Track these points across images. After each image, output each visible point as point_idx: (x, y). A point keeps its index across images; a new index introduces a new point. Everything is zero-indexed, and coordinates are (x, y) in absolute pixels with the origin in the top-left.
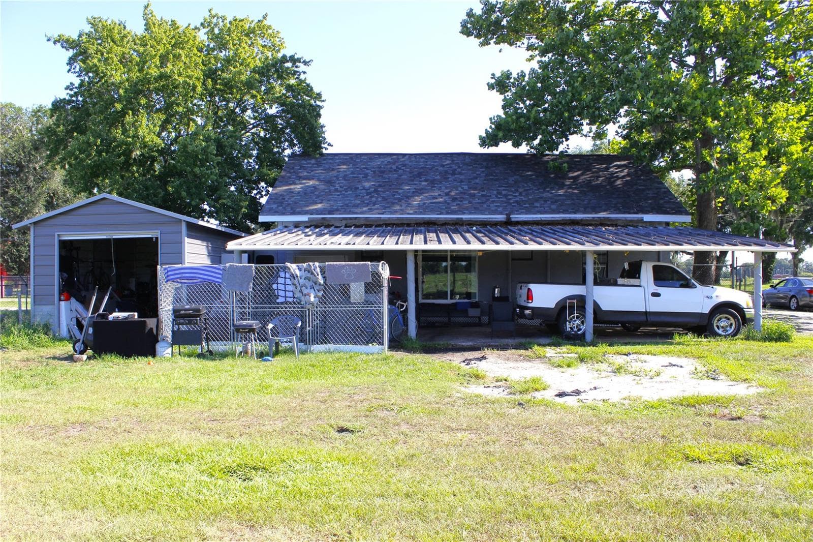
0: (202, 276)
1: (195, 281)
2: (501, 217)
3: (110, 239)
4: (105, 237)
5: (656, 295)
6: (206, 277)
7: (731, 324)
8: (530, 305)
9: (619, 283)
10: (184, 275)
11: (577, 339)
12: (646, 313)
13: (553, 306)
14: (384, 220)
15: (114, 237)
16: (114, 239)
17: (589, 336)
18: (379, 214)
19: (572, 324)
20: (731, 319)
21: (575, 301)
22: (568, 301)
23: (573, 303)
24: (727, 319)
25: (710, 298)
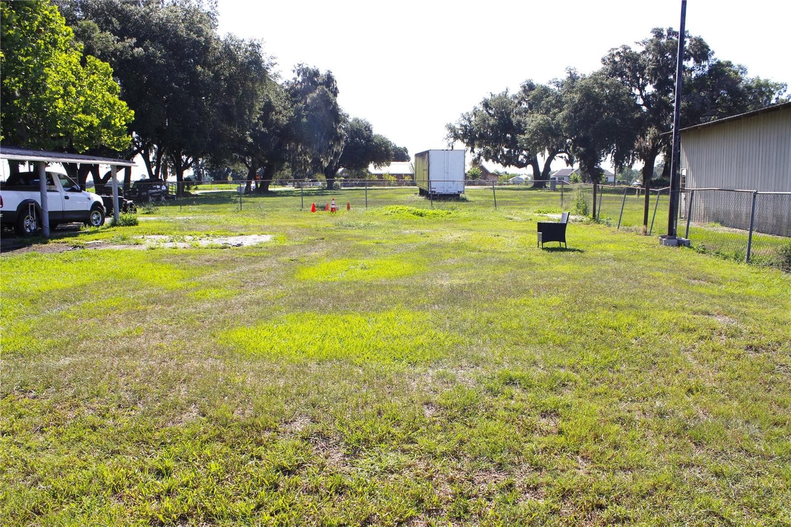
5: (67, 198)
7: (99, 219)
11: (39, 237)
12: (63, 212)
13: (15, 209)
19: (30, 224)
20: (100, 214)
21: (34, 204)
22: (30, 204)
23: (32, 206)
24: (97, 214)
25: (89, 199)
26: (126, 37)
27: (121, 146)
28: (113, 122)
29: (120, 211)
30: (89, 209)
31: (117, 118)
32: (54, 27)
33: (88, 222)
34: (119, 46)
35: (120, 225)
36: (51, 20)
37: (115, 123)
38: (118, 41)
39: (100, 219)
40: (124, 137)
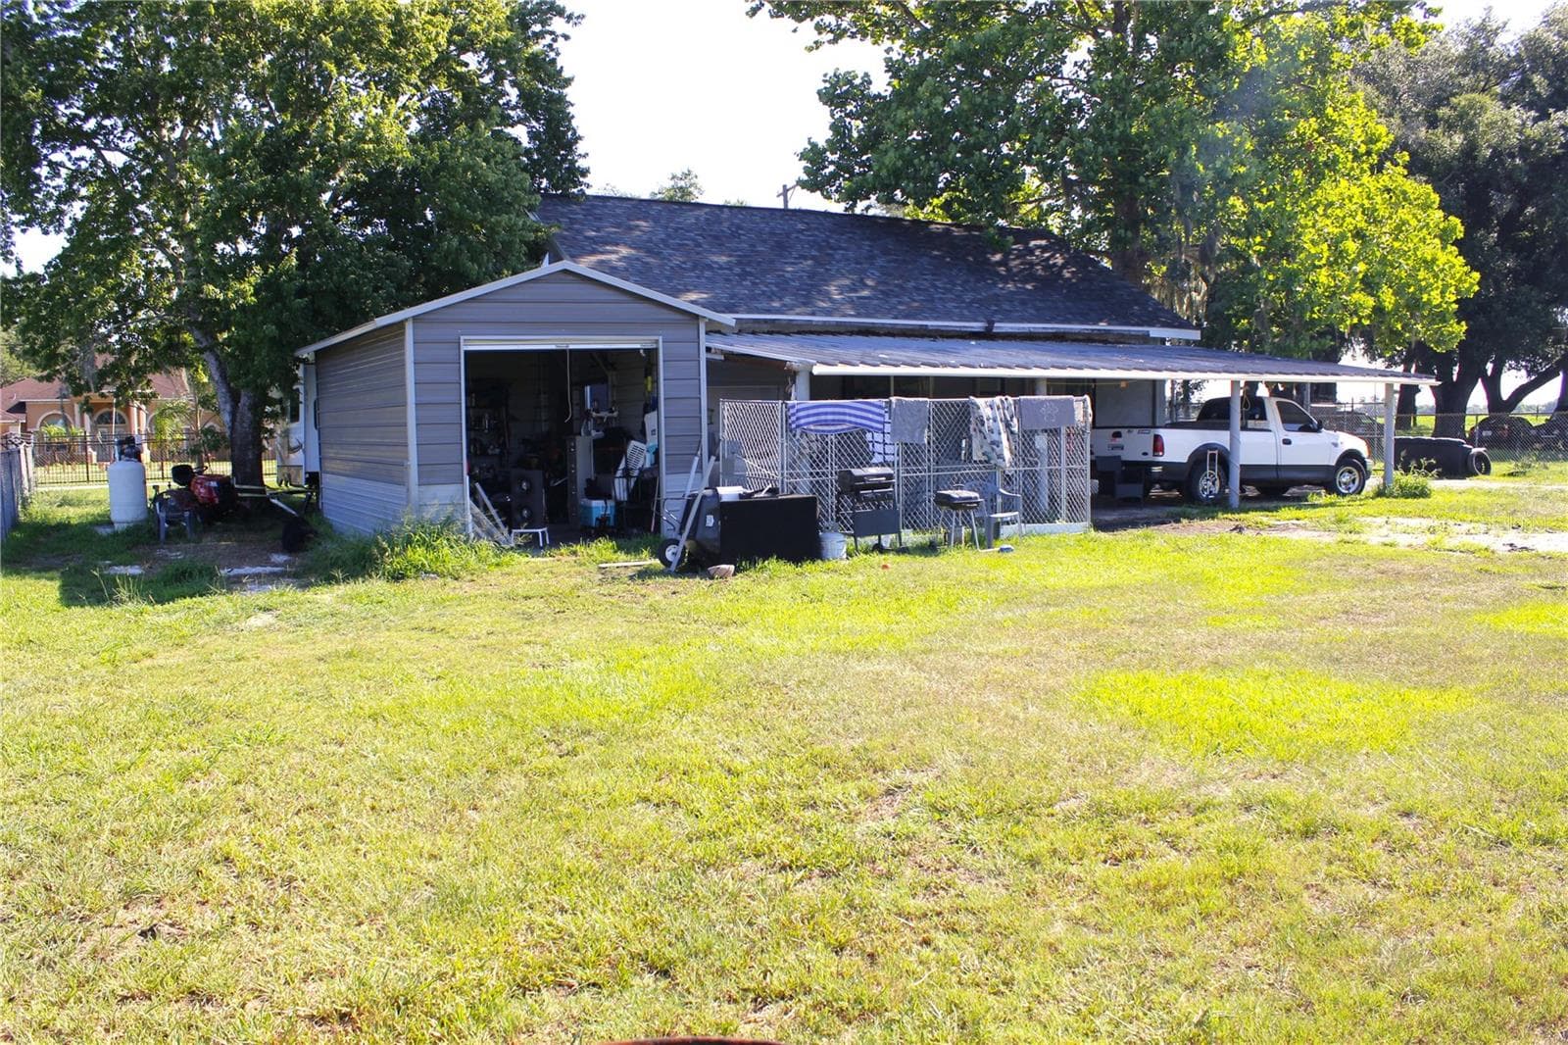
0: (853, 419)
1: (839, 427)
2: (977, 326)
3: (564, 351)
4: (553, 347)
5: (1287, 442)
6: (859, 421)
7: (1354, 481)
8: (1160, 459)
9: (1249, 426)
10: (823, 417)
11: (1219, 505)
12: (1277, 467)
13: (1185, 461)
14: (817, 324)
15: (571, 347)
16: (571, 350)
17: (1235, 500)
18: (809, 314)
19: (1208, 485)
20: (1356, 472)
21: (1216, 452)
22: (1209, 452)
23: (1213, 455)
24: (1350, 472)
25: (1336, 445)
26: (1551, 110)
27: (1444, 343)
28: (1425, 297)
29: (1396, 469)
30: (1333, 463)
31: (1437, 288)
32: (1340, 133)
33: (1331, 487)
34: (1535, 131)
35: (1391, 495)
36: (1334, 123)
37: (1429, 300)
38: (1536, 120)
39: (1357, 482)
40: (1451, 326)
